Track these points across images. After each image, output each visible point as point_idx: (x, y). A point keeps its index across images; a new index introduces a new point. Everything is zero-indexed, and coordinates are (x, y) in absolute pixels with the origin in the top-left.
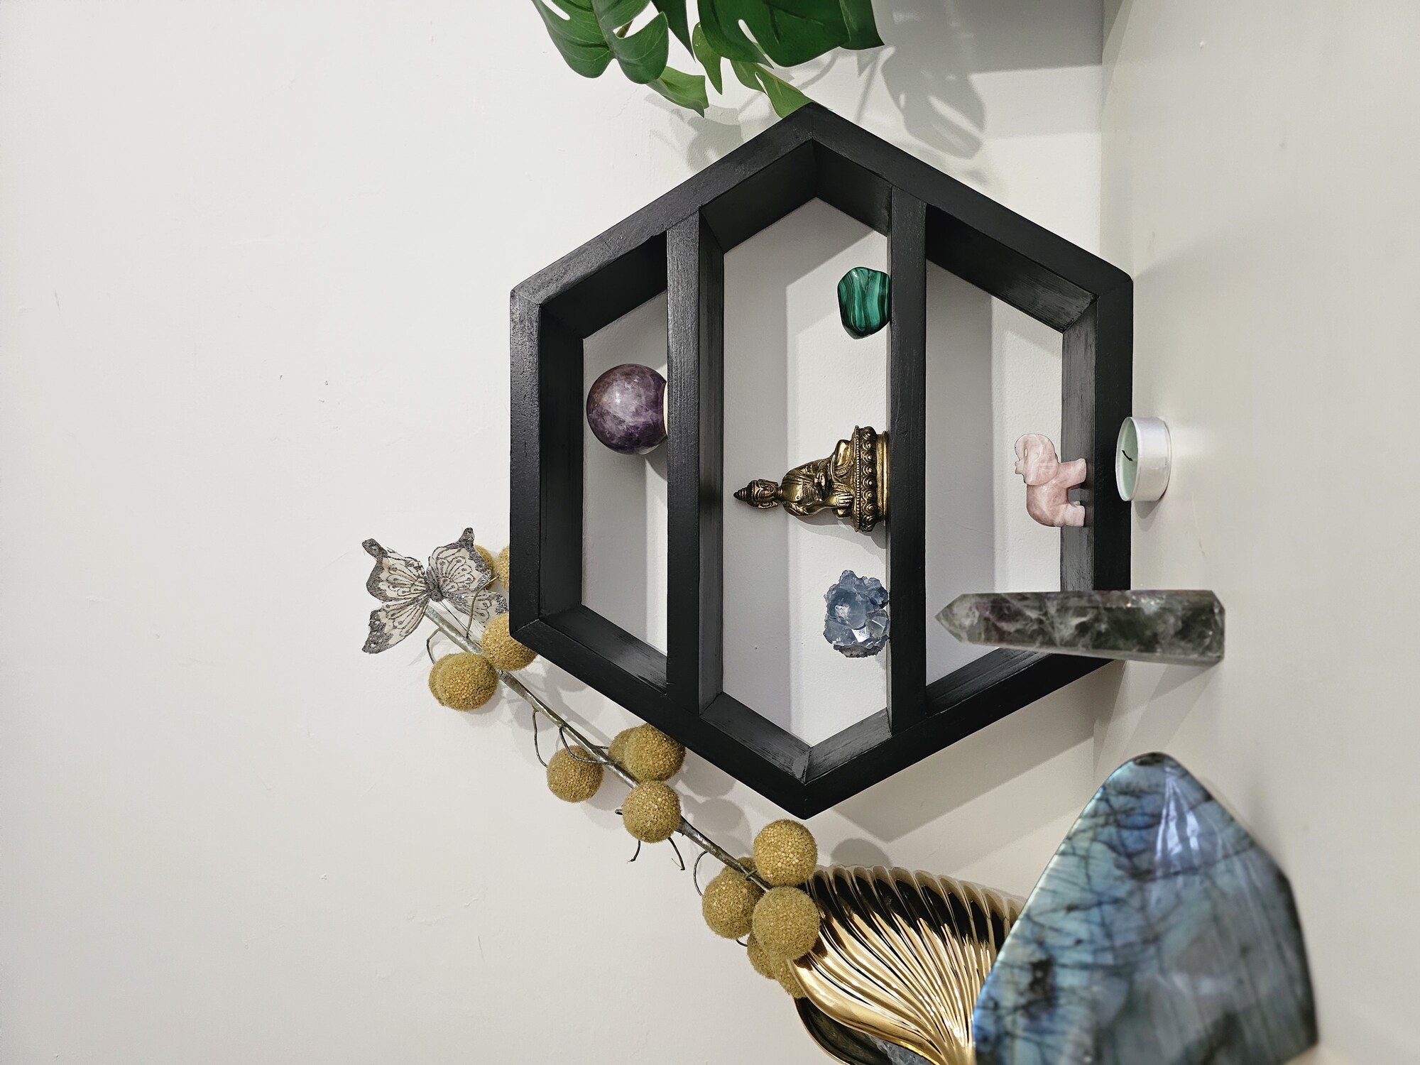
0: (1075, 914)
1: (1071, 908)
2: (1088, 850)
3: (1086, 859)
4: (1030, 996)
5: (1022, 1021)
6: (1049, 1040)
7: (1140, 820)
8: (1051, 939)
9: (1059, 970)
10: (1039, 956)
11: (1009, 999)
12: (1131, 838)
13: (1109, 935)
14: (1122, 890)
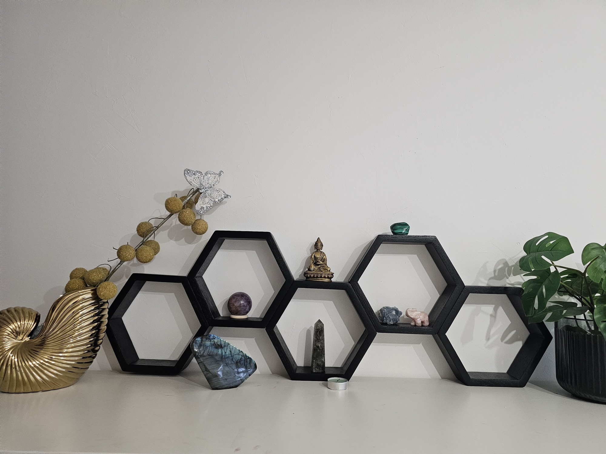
0: (230, 352)
1: (230, 351)
2: (240, 355)
3: (239, 354)
4: (217, 344)
5: (213, 343)
6: (211, 347)
7: (246, 364)
8: (226, 348)
9: (221, 349)
10: (223, 346)
11: (216, 341)
12: (242, 362)
13: (227, 358)
14: (234, 360)
